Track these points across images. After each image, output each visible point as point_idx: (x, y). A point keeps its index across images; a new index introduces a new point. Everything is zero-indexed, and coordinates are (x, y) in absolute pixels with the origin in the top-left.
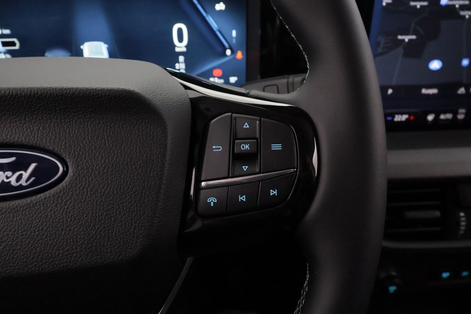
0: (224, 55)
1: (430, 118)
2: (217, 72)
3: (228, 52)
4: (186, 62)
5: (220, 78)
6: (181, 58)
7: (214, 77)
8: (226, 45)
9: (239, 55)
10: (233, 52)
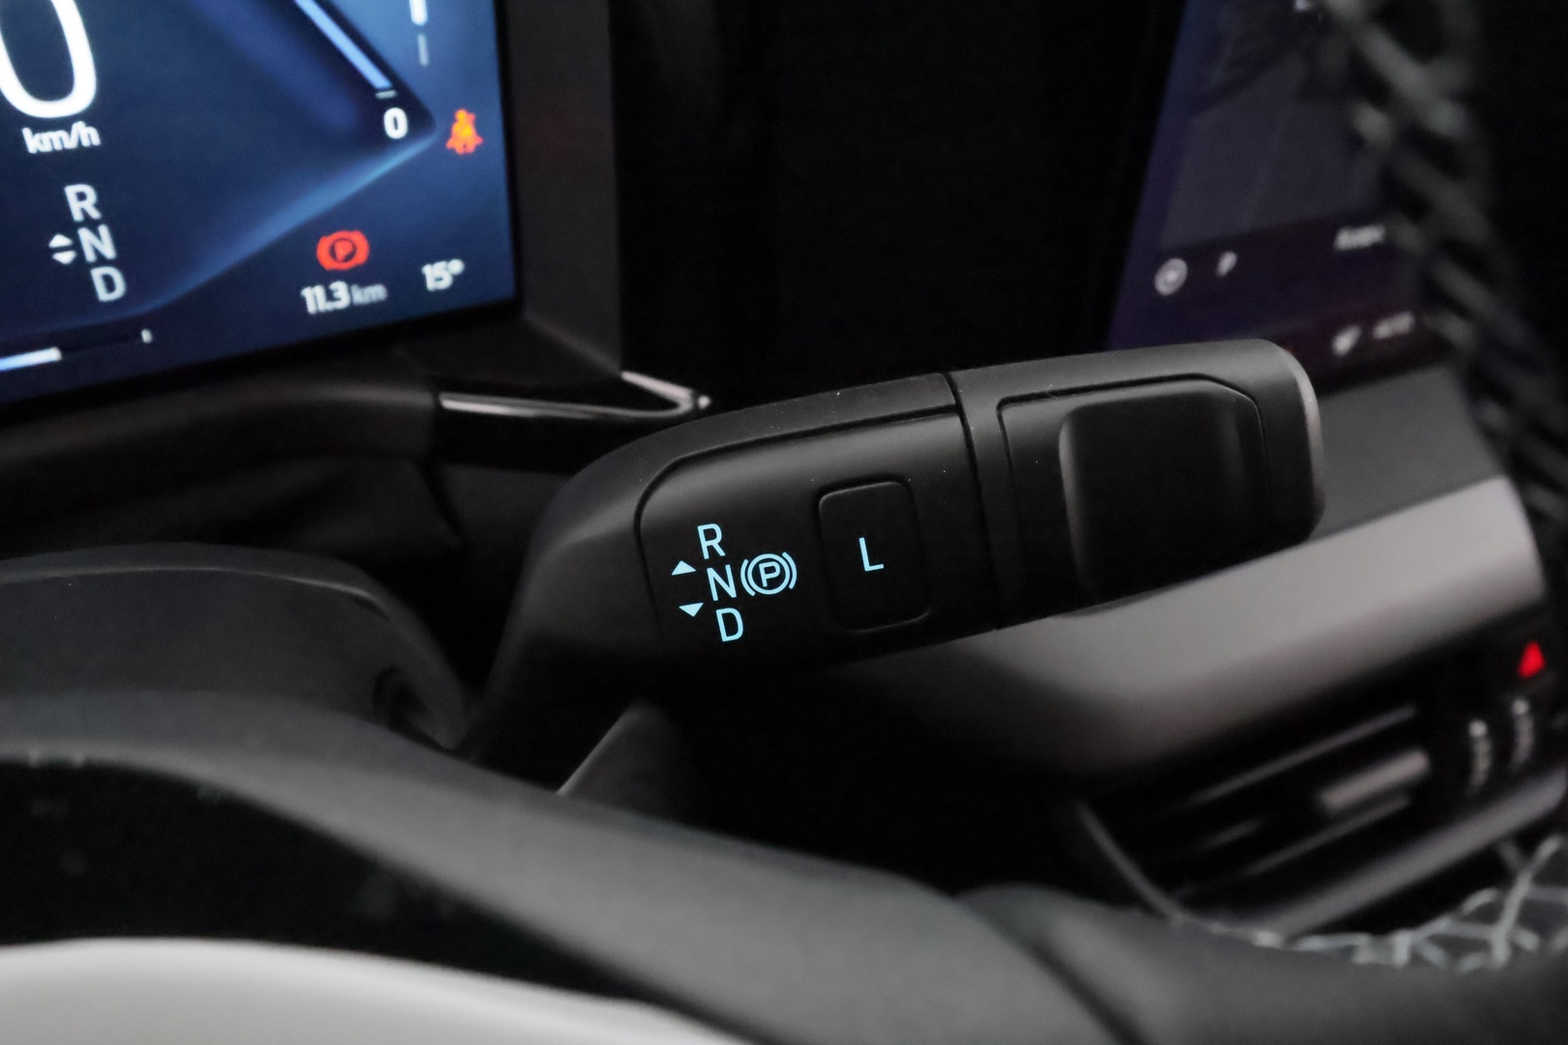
0: (375, 140)
1: (1344, 342)
2: (342, 251)
3: (396, 124)
4: (112, 213)
5: (357, 277)
6: (81, 199)
7: (325, 278)
8: (377, 79)
9: (464, 133)
10: (420, 119)
